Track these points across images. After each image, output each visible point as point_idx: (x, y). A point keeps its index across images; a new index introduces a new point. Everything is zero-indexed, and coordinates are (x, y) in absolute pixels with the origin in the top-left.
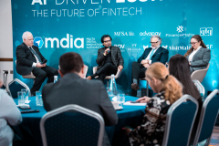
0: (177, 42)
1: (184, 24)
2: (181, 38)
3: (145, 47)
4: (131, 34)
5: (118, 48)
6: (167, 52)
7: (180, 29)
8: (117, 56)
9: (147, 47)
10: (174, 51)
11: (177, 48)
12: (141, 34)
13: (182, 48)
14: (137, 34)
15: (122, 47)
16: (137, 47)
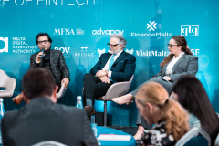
0: (148, 45)
1: (157, 19)
2: (153, 39)
3: (101, 52)
4: (80, 32)
5: (60, 52)
6: (133, 59)
7: (151, 25)
8: (59, 65)
9: (104, 51)
10: (144, 58)
11: (147, 54)
12: (95, 32)
13: (155, 53)
14: (88, 32)
15: (66, 50)
16: (89, 51)
